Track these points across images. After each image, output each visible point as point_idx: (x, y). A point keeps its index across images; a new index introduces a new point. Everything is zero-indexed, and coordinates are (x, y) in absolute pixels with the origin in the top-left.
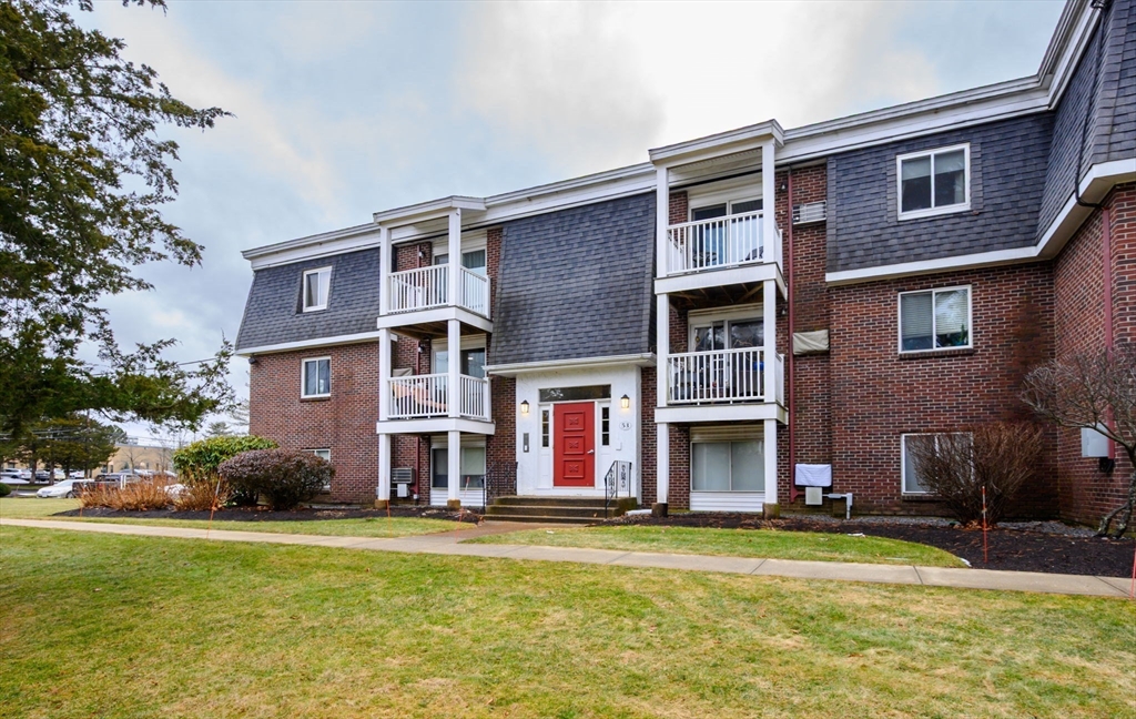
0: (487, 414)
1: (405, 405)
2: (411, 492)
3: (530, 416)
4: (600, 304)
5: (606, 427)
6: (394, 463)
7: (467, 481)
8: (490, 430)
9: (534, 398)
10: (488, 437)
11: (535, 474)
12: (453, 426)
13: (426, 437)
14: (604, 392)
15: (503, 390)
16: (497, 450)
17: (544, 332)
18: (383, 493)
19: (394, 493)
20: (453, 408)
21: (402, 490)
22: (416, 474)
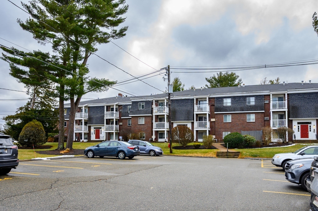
0: (88, 130)
1: (77, 129)
2: (78, 140)
3: (93, 130)
4: (100, 118)
5: (101, 132)
6: (76, 136)
7: (85, 139)
8: (88, 132)
9: (93, 128)
10: (88, 133)
11: (93, 137)
12: (83, 132)
13: (80, 133)
14: (101, 128)
15: (90, 127)
16: (88, 135)
17: (94, 121)
18: (74, 140)
19: (75, 140)
20: (83, 130)
21: (77, 140)
22: (78, 138)
